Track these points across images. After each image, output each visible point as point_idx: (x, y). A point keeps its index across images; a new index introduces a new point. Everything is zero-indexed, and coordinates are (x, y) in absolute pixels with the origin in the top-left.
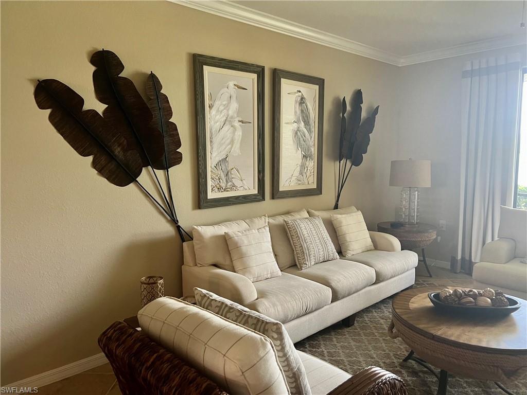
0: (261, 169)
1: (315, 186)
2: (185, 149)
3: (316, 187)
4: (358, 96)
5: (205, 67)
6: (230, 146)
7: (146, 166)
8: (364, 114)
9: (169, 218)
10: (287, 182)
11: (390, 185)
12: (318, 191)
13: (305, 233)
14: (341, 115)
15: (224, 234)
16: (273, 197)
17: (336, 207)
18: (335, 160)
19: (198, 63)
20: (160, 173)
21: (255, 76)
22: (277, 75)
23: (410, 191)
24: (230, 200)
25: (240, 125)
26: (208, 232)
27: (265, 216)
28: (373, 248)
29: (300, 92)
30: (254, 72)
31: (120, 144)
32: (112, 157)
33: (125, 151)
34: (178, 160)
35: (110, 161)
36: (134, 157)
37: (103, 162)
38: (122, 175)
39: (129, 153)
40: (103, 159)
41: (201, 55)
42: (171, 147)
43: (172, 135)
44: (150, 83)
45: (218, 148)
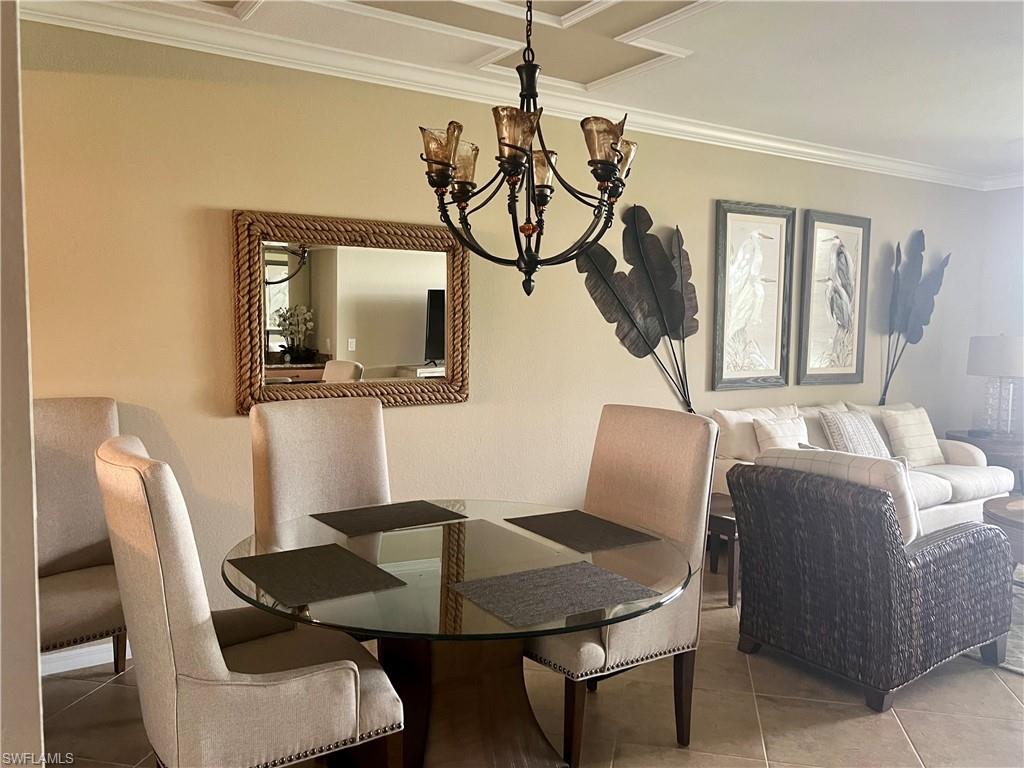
0: (785, 343)
1: (853, 370)
2: (702, 316)
3: (854, 372)
4: (918, 240)
5: (729, 214)
6: (750, 312)
7: (663, 335)
8: (925, 267)
9: (681, 398)
10: (816, 363)
11: (968, 373)
12: (858, 377)
13: (850, 429)
14: (893, 268)
15: (752, 421)
16: (798, 382)
17: (882, 403)
18: (883, 333)
19: (721, 211)
20: (675, 343)
21: (783, 221)
22: (809, 218)
23: (1000, 382)
24: (748, 381)
25: (763, 285)
27: (793, 404)
28: (943, 461)
29: (837, 238)
30: (783, 216)
31: (642, 310)
32: (634, 324)
33: (645, 317)
34: (694, 329)
35: (632, 329)
36: (653, 324)
37: (626, 330)
38: (641, 345)
39: (649, 320)
40: (626, 326)
41: (726, 201)
42: (688, 313)
43: (690, 299)
44: (675, 239)
45: (737, 314)
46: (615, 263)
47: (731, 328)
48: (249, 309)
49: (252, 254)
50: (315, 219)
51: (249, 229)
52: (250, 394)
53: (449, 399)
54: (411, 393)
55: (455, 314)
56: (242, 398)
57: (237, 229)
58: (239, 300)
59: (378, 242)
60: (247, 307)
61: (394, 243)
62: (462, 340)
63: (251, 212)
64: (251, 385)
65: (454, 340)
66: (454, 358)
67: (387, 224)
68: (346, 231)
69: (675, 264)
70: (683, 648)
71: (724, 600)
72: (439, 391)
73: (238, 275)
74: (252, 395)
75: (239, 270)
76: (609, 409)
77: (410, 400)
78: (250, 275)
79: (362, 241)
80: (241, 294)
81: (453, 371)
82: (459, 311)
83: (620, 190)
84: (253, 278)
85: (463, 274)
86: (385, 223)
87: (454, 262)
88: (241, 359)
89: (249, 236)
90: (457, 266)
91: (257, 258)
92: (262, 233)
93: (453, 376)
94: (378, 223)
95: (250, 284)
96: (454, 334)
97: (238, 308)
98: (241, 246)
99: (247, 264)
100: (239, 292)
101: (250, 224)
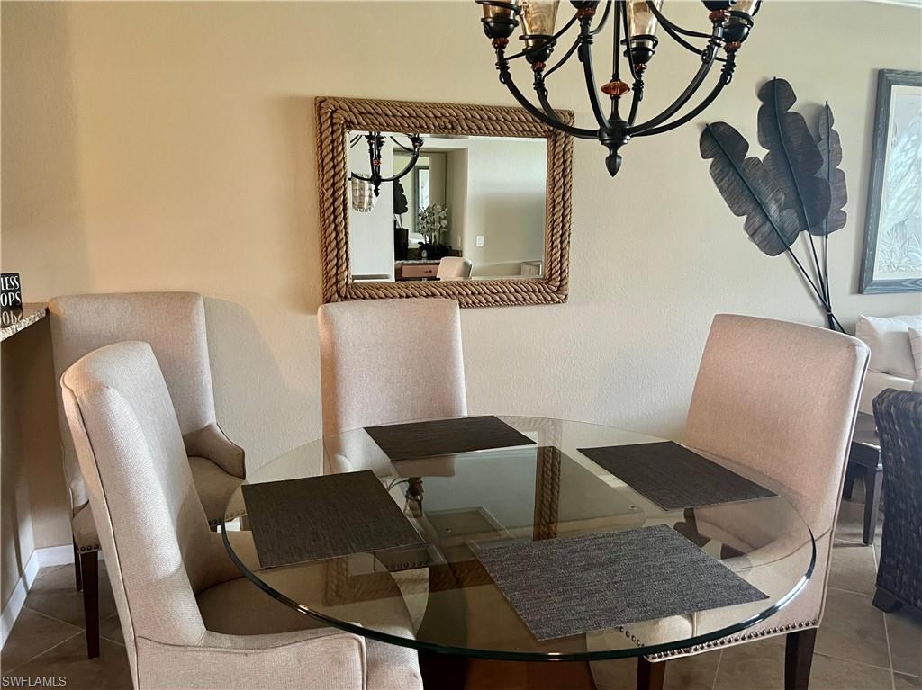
2: (852, 209)
5: (894, 86)
7: (802, 230)
9: (821, 303)
15: (907, 330)
19: (883, 83)
20: (817, 239)
24: (904, 284)
26: (883, 326)
31: (777, 201)
32: (766, 217)
33: (781, 209)
34: (840, 223)
35: (764, 223)
36: (791, 217)
37: (757, 224)
38: (775, 241)
39: (785, 212)
40: (758, 220)
41: (891, 71)
42: (834, 205)
43: (838, 189)
44: (823, 118)
45: (897, 205)
46: (746, 146)
47: (886, 222)
48: (333, 203)
49: (335, 144)
50: (402, 104)
51: (331, 117)
52: (336, 291)
53: (545, 299)
54: (504, 293)
55: (554, 207)
56: (328, 295)
57: (320, 118)
58: (323, 193)
59: (470, 128)
60: (331, 200)
61: (488, 129)
62: (561, 236)
63: (334, 99)
64: (337, 282)
65: (552, 236)
66: (552, 256)
67: (480, 108)
68: (436, 117)
69: (822, 147)
70: (800, 626)
71: (858, 535)
72: (534, 292)
73: (321, 167)
74: (338, 293)
75: (322, 162)
76: (722, 320)
77: (503, 301)
78: (334, 167)
79: (453, 128)
80: (325, 187)
81: (551, 270)
82: (559, 203)
83: (746, 30)
84: (337, 169)
85: (564, 162)
86: (478, 107)
87: (554, 149)
88: (327, 255)
89: (332, 124)
90: (558, 153)
91: (340, 148)
92: (346, 121)
93: (551, 275)
94: (470, 108)
95: (334, 176)
96: (553, 229)
97: (322, 202)
98: (324, 136)
99: (331, 155)
100: (323, 185)
101: (333, 112)
